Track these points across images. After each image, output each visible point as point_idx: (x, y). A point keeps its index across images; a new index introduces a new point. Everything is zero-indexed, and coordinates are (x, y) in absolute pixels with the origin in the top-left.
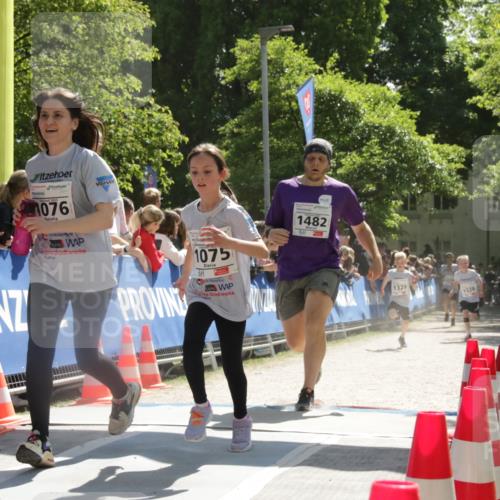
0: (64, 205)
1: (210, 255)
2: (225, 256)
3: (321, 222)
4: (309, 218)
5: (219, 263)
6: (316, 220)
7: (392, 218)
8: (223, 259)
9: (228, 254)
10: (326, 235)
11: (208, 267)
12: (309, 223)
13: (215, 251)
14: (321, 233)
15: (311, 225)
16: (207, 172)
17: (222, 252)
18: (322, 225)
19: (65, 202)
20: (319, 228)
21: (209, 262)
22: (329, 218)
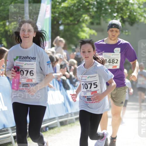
0: (32, 72)
1: (89, 86)
2: (95, 86)
3: (115, 61)
4: (110, 60)
5: (93, 89)
6: (113, 61)
7: (83, 31)
8: (95, 88)
9: (97, 85)
10: (118, 67)
11: (88, 91)
12: (110, 62)
13: (91, 84)
14: (116, 66)
15: (111, 63)
16: (89, 52)
17: (94, 85)
18: (116, 63)
19: (33, 71)
20: (115, 64)
21: (89, 89)
22: (119, 59)
